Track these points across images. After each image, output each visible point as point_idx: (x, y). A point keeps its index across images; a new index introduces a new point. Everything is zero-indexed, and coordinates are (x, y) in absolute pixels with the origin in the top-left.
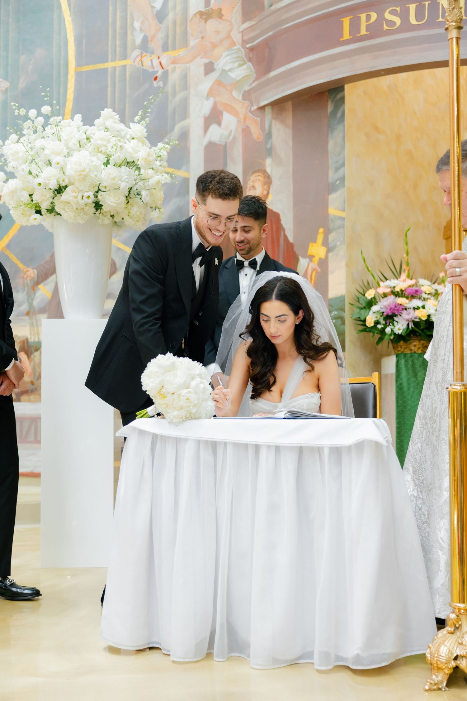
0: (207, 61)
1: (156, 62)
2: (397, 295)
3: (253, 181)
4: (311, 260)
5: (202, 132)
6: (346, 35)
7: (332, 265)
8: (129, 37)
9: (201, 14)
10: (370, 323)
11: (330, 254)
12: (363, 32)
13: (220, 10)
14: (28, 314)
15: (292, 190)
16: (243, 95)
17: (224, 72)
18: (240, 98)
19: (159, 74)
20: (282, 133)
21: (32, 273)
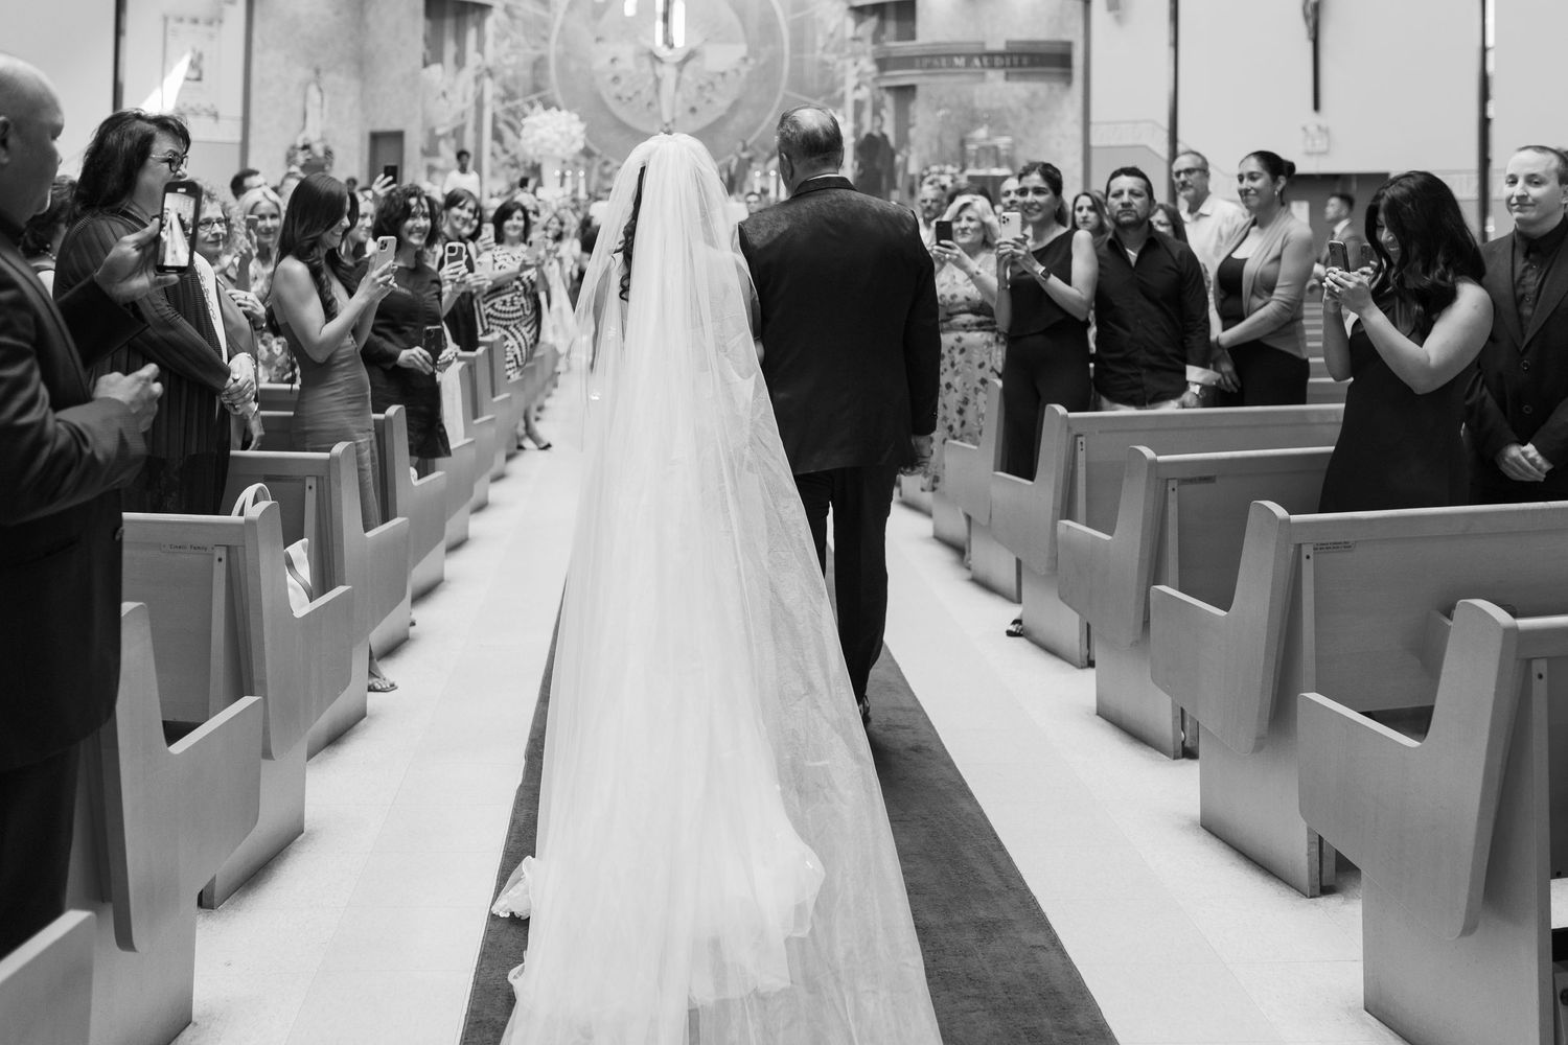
0: (855, 61)
1: (829, 57)
3: (876, 119)
6: (918, 67)
7: (910, 160)
9: (852, 38)
11: (910, 155)
12: (924, 66)
13: (861, 38)
15: (893, 125)
16: (872, 79)
17: (863, 67)
19: (831, 63)
20: (889, 100)
21: (767, 154)
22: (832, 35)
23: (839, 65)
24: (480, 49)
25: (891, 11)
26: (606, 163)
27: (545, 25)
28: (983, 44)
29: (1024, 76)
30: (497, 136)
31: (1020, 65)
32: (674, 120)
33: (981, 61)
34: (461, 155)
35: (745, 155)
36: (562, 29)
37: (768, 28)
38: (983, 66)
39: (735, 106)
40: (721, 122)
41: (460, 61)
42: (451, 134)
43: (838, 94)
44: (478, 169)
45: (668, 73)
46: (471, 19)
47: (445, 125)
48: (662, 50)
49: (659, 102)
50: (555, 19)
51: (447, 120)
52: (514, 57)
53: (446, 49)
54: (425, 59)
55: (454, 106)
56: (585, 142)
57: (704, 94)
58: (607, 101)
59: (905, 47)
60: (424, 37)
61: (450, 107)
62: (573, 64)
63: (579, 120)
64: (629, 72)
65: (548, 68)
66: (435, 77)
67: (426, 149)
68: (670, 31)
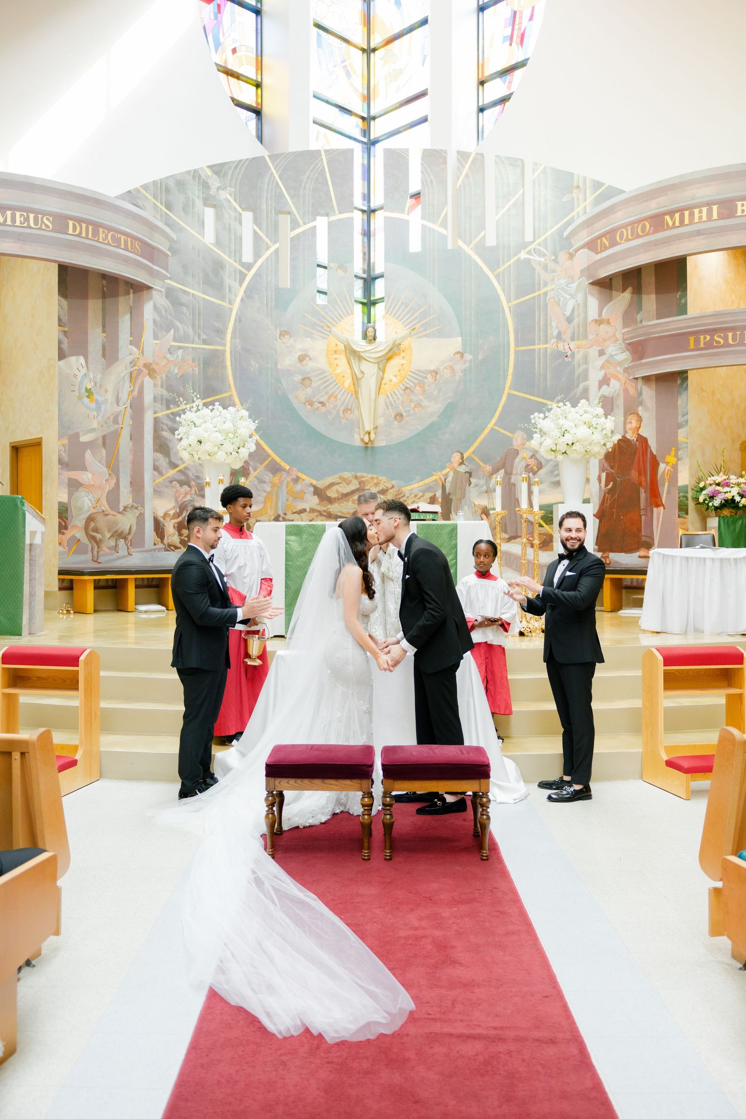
0: (599, 348)
1: (567, 347)
2: (718, 484)
3: (630, 419)
4: (667, 465)
5: (597, 389)
6: (692, 346)
7: (680, 468)
8: (549, 331)
9: (596, 321)
10: (701, 500)
11: (679, 462)
12: (702, 345)
13: (609, 319)
14: (486, 492)
15: (655, 425)
16: (624, 370)
17: (611, 355)
18: (622, 371)
19: (569, 354)
20: (649, 393)
21: (489, 468)
22: (569, 320)
23: (578, 357)
24: (136, 340)
25: (649, 280)
26: (297, 480)
27: (220, 315)
30: (161, 445)
32: (376, 428)
35: (463, 469)
36: (239, 319)
37: (488, 315)
39: (450, 411)
40: (433, 429)
41: (110, 354)
42: (100, 442)
43: (578, 391)
46: (124, 302)
47: (93, 430)
48: (360, 345)
49: (359, 408)
50: (231, 309)
51: (95, 425)
52: (180, 352)
53: (90, 338)
54: (60, 349)
55: (103, 407)
56: (257, 444)
57: (412, 397)
58: (296, 406)
59: (673, 324)
60: (60, 320)
61: (98, 409)
62: (253, 363)
63: (250, 417)
64: (323, 372)
65: (225, 367)
66: (77, 372)
67: (66, 459)
68: (369, 321)
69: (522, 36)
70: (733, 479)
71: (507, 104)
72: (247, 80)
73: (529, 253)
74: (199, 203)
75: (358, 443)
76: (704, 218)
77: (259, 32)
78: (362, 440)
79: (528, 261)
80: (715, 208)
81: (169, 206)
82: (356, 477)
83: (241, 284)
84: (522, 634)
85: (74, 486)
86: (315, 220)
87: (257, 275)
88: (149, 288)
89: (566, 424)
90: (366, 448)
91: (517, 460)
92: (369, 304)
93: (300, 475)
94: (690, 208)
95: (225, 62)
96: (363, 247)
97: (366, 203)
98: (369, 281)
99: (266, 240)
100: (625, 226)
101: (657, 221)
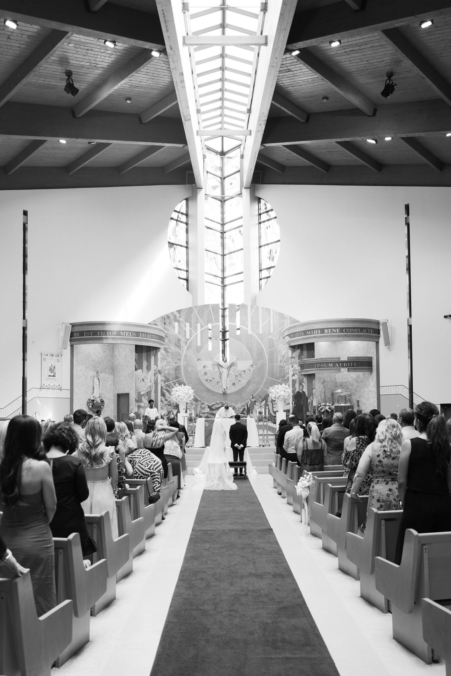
0: (292, 365)
1: (283, 364)
3: (301, 386)
4: (310, 400)
5: (291, 378)
6: (315, 367)
7: (313, 401)
8: (278, 360)
11: (313, 399)
12: (318, 367)
13: (294, 357)
17: (295, 368)
18: (298, 372)
19: (283, 367)
20: (305, 379)
22: (283, 357)
23: (286, 367)
24: (156, 364)
25: (305, 347)
26: (203, 404)
27: (179, 355)
28: (340, 358)
29: (355, 370)
30: (163, 395)
31: (353, 366)
32: (227, 388)
33: (339, 365)
34: (150, 401)
35: (253, 400)
36: (185, 356)
37: (260, 354)
38: (339, 367)
39: (249, 383)
40: (244, 388)
41: (149, 368)
42: (146, 394)
43: (286, 377)
44: (157, 407)
45: (225, 371)
46: (152, 353)
47: (144, 391)
48: (222, 363)
49: (222, 382)
50: (183, 353)
51: (145, 389)
52: (168, 366)
53: (143, 364)
54: (136, 368)
55: (147, 384)
56: (194, 396)
57: (238, 378)
58: (203, 381)
59: (311, 360)
60: (135, 359)
61: (146, 384)
62: (189, 369)
63: (192, 389)
64: (210, 371)
65: (181, 370)
66: (140, 374)
67: (137, 399)
68: (224, 356)
69: (273, 258)
70: (328, 404)
71: (269, 279)
72: (183, 270)
73: (272, 336)
74: (173, 322)
75: (222, 392)
76: (317, 333)
77: (187, 254)
78: (223, 391)
79: (272, 339)
80: (319, 330)
81: (165, 324)
82: (221, 403)
83: (186, 345)
84: (263, 446)
85: (139, 407)
86: (208, 325)
87: (191, 342)
88: (159, 348)
89: (278, 391)
90: (224, 394)
91: (269, 398)
92: (224, 340)
93: (204, 402)
94: (313, 330)
95: (177, 266)
96: (222, 321)
97: (223, 306)
98: (224, 332)
99: (193, 332)
100: (297, 332)
101: (305, 332)
